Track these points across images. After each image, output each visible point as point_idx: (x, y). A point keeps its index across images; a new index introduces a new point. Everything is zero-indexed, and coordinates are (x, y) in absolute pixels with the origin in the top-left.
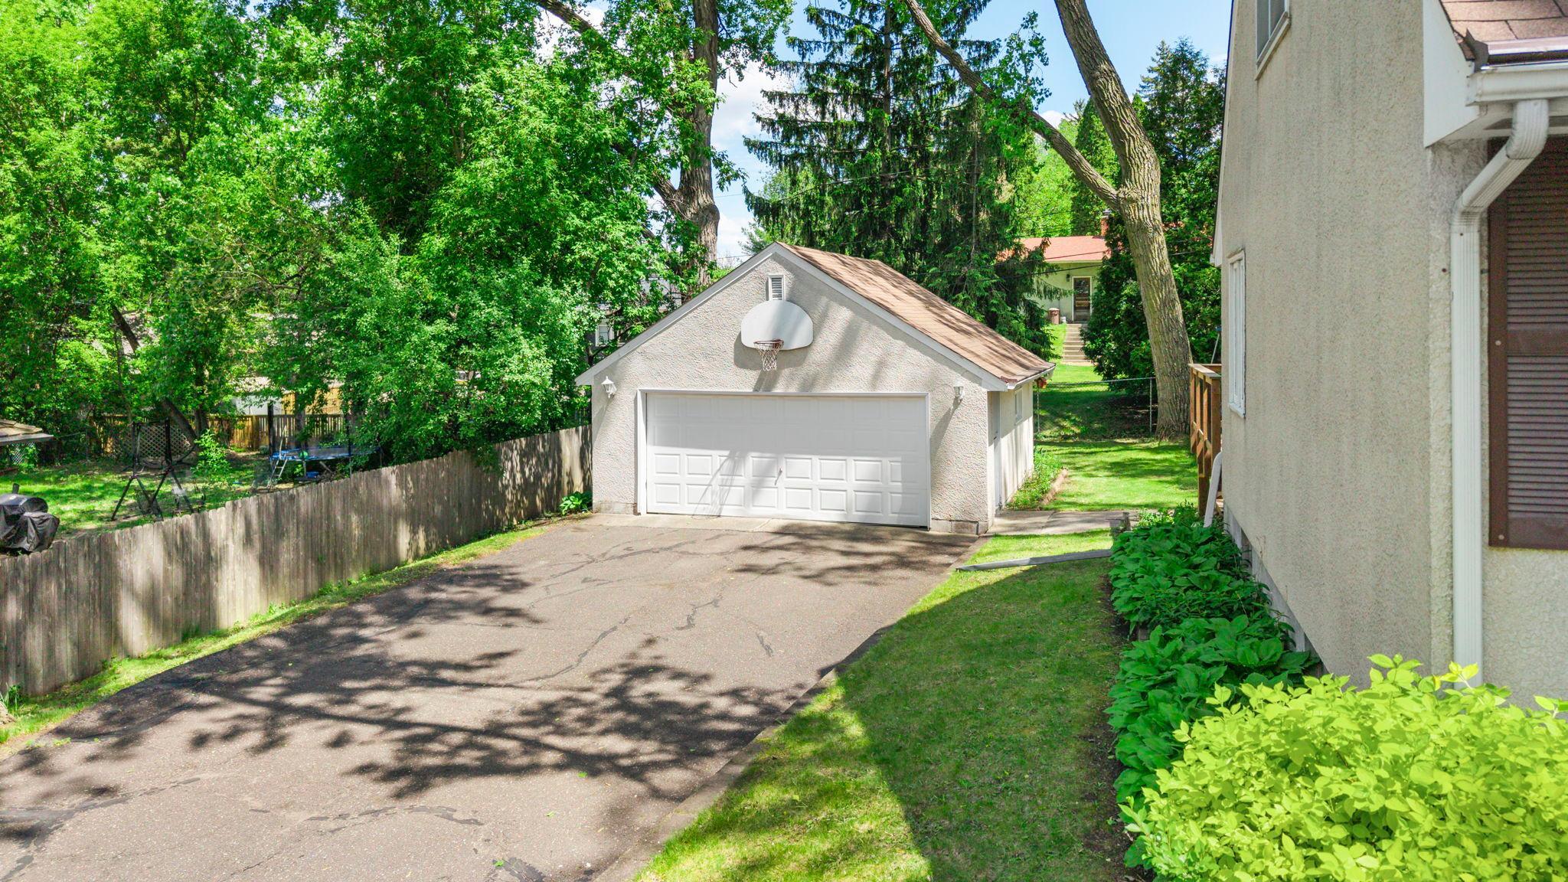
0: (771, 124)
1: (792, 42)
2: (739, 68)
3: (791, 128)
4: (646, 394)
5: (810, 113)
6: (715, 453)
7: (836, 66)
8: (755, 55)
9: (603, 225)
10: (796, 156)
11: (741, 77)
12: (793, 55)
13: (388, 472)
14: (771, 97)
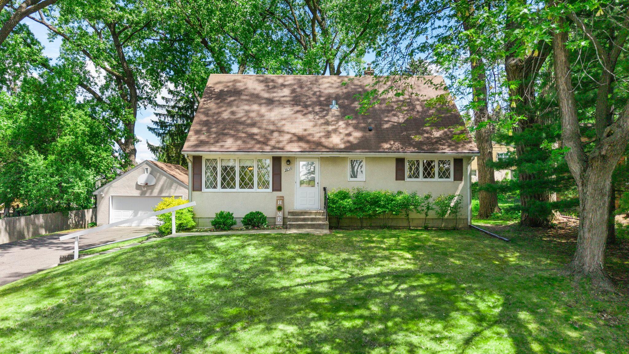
0: (156, 123)
1: (163, 98)
2: (145, 107)
3: (162, 125)
4: (112, 197)
5: (169, 120)
6: (130, 211)
7: (177, 107)
8: (150, 103)
9: (100, 153)
10: (164, 133)
11: (146, 109)
12: (163, 103)
13: (41, 216)
14: (157, 114)
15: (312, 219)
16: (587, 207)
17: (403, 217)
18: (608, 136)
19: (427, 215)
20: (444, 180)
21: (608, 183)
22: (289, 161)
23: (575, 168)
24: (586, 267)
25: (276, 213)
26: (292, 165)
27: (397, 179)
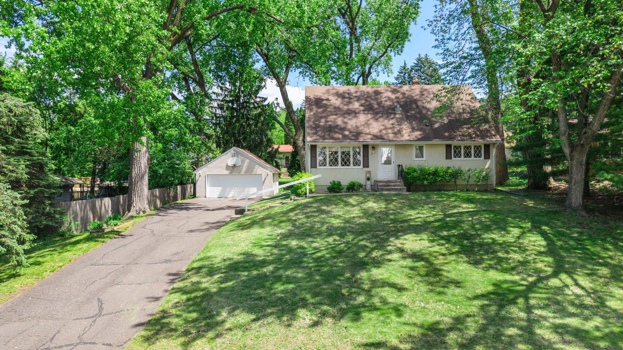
4: (208, 175)
15: (394, 186)
16: (573, 172)
17: (453, 183)
18: (584, 134)
19: (468, 181)
20: (478, 158)
21: (584, 159)
22: (373, 148)
23: (567, 151)
24: (573, 205)
25: (366, 182)
26: (376, 150)
27: (446, 159)
